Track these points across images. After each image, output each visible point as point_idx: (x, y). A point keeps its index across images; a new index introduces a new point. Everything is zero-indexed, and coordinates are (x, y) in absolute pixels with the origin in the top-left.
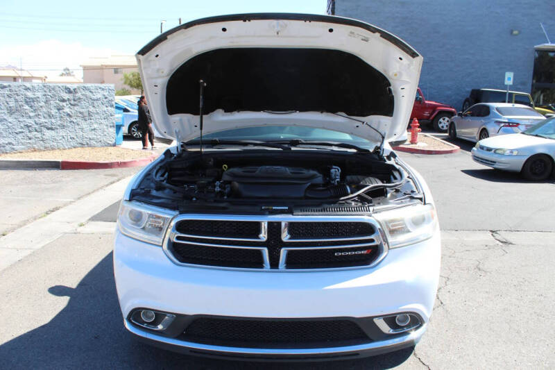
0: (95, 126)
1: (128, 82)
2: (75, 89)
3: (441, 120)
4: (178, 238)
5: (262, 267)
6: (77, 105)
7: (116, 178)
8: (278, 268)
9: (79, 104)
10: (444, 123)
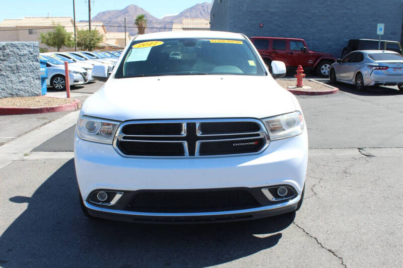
0: (23, 78)
1: (45, 41)
2: (4, 46)
3: (323, 67)
4: (124, 138)
5: (183, 155)
6: (7, 60)
7: (47, 121)
8: (194, 155)
9: (8, 59)
10: (325, 69)
